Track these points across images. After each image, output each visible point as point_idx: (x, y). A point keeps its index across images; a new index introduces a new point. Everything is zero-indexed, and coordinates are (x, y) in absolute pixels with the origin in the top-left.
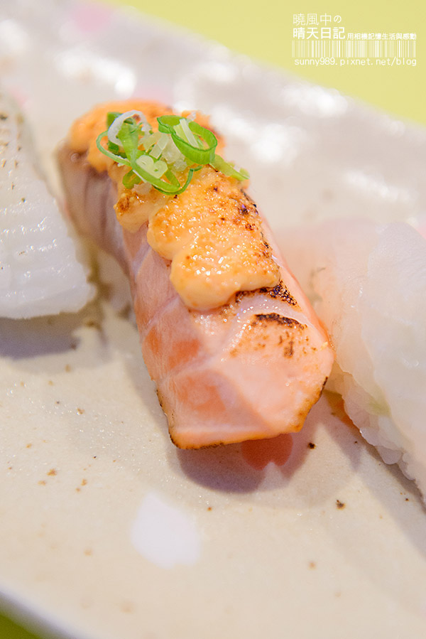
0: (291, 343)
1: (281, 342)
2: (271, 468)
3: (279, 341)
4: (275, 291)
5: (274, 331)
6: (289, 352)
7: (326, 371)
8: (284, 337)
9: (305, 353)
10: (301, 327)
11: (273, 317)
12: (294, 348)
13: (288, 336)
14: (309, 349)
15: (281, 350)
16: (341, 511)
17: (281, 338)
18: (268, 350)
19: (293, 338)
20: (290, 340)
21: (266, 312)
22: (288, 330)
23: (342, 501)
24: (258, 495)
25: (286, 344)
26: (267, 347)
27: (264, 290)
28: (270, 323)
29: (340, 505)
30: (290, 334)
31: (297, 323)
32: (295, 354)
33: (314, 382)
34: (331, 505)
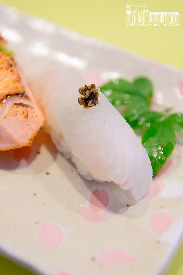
0: (27, 114)
1: (23, 113)
2: (23, 161)
3: (22, 112)
4: (22, 94)
5: (20, 109)
6: (27, 117)
7: (41, 124)
8: (25, 111)
9: (33, 117)
10: (32, 108)
11: (20, 104)
12: (28, 115)
13: (26, 111)
14: (34, 116)
15: (23, 116)
16: (48, 176)
17: (23, 111)
18: (18, 116)
19: (28, 112)
20: (27, 112)
21: (18, 102)
22: (26, 109)
23: (48, 172)
24: (17, 171)
25: (25, 114)
26: (18, 115)
27: (17, 94)
28: (19, 106)
29: (48, 173)
30: (27, 110)
31: (30, 106)
32: (28, 117)
33: (36, 127)
34: (44, 173)
